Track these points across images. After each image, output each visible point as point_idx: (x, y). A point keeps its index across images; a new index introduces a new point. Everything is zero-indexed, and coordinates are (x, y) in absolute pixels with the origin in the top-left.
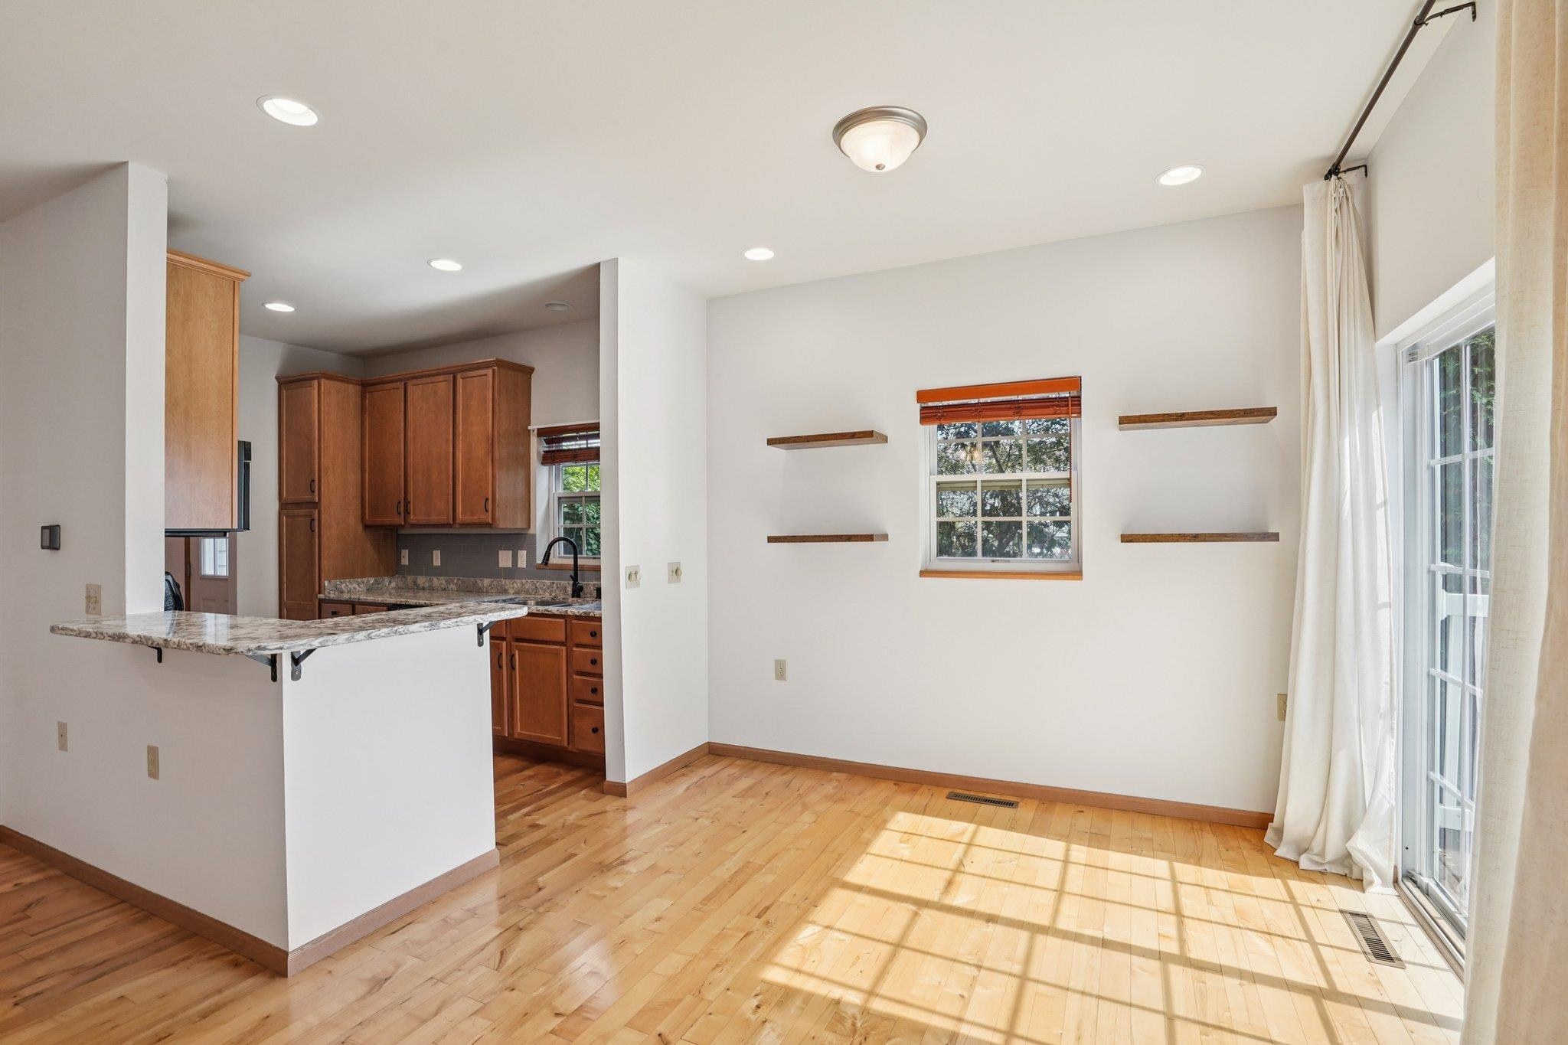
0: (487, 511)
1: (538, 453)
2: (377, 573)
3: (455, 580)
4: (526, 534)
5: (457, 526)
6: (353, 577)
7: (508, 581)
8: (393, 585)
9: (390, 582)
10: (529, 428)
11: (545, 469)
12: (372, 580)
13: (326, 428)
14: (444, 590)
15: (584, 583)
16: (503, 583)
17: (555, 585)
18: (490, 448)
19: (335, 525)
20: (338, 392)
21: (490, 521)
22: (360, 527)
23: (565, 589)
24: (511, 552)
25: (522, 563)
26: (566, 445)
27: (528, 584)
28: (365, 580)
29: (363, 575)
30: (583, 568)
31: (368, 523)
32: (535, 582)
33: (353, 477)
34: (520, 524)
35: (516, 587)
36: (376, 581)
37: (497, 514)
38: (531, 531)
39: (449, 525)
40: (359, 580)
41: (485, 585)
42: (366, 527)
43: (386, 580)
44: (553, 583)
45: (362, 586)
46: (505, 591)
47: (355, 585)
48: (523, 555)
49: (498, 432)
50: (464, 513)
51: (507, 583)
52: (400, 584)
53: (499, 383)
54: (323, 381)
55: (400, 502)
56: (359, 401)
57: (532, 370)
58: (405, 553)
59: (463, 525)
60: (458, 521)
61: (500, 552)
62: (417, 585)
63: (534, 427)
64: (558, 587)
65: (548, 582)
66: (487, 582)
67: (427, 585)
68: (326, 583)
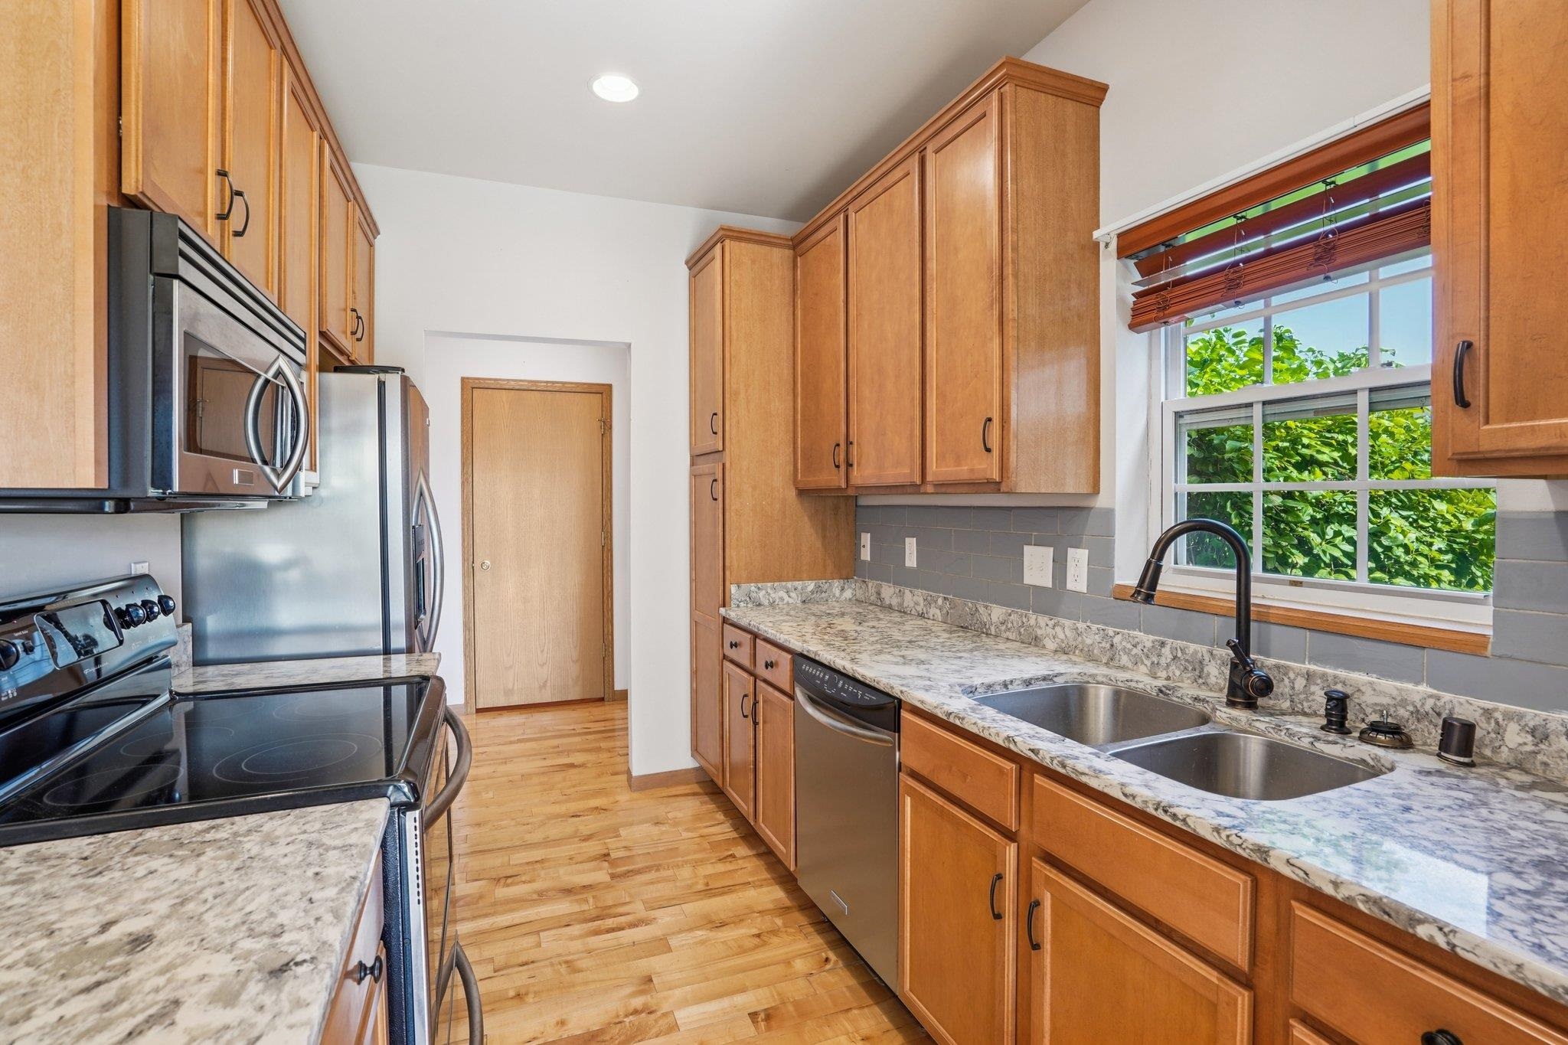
0: (988, 450)
1: (1121, 300)
2: (820, 573)
3: (940, 601)
4: (1089, 509)
5: (930, 489)
6: (780, 580)
7: (1043, 620)
8: (848, 594)
9: (843, 589)
10: (1096, 234)
11: (1140, 340)
12: (811, 586)
13: (733, 324)
14: (922, 616)
15: (1271, 661)
16: (1032, 622)
17: (1166, 651)
18: (996, 292)
19: (750, 490)
20: (753, 262)
21: (996, 476)
22: (792, 493)
23: (1197, 669)
24: (1052, 549)
25: (1078, 579)
26: (1193, 267)
27: (1092, 636)
28: (799, 584)
29: (796, 578)
30: (1268, 617)
31: (801, 486)
32: (1110, 631)
33: (780, 406)
34: (1073, 484)
35: (1061, 636)
36: (819, 589)
37: (1013, 458)
38: (1101, 502)
39: (914, 489)
40: (789, 584)
41: (994, 618)
42: (802, 492)
43: (837, 584)
44: (1163, 644)
45: (793, 594)
46: (1035, 641)
47: (782, 594)
48: (1078, 559)
49: (1015, 249)
50: (941, 457)
51: (1041, 623)
52: (860, 594)
53: (1016, 124)
54: (727, 242)
55: (838, 445)
56: (789, 275)
57: (1103, 89)
58: (866, 539)
59: (943, 487)
60: (929, 478)
61: (1026, 548)
62: (882, 600)
63: (1110, 226)
64: (1175, 658)
65: (1147, 640)
66: (997, 612)
67: (895, 602)
68: (733, 589)
